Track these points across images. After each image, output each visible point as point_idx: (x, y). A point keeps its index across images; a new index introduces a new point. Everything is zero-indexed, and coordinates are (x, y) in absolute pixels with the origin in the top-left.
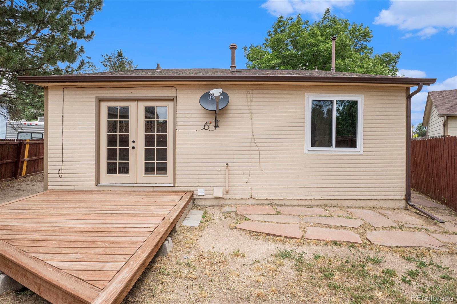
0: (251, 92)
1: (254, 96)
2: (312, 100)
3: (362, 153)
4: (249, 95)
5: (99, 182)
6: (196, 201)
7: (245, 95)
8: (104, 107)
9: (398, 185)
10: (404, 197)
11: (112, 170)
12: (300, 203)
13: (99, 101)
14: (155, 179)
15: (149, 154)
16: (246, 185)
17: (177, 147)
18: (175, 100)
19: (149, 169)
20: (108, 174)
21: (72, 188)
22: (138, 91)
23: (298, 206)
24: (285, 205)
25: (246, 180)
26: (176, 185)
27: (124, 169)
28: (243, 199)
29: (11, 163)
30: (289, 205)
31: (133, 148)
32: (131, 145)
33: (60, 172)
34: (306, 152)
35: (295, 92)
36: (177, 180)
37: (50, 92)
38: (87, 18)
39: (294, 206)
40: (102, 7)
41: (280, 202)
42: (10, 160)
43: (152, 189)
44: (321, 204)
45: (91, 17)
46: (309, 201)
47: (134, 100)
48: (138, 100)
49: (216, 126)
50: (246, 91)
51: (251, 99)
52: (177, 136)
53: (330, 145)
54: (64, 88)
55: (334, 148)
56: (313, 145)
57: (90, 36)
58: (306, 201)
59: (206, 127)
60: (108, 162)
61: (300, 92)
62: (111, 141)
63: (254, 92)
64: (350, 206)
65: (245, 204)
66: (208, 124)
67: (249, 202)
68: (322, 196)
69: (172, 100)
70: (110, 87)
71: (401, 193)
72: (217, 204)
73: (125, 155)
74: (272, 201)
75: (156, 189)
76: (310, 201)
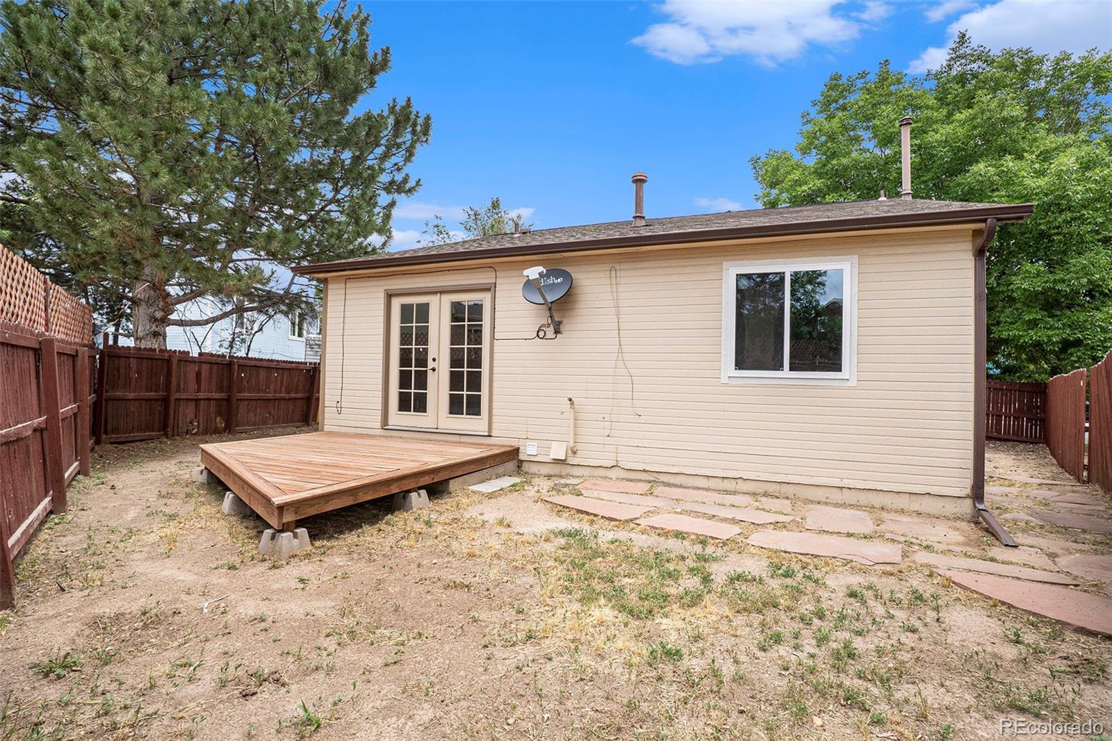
0: (617, 266)
1: (623, 273)
2: (737, 275)
3: (853, 383)
4: (613, 273)
5: (387, 422)
6: (525, 464)
7: (608, 273)
8: (397, 303)
9: (955, 463)
10: (968, 491)
11: (404, 405)
12: (712, 484)
13: (390, 296)
14: (464, 423)
15: (456, 381)
16: (608, 440)
17: (495, 369)
18: (492, 289)
19: (455, 406)
20: (400, 410)
21: (353, 431)
22: (440, 278)
23: (707, 489)
24: (681, 486)
25: (607, 432)
26: (493, 434)
27: (421, 405)
28: (601, 467)
29: (302, 399)
30: (689, 487)
31: (434, 370)
32: (431, 364)
33: (339, 405)
34: (724, 380)
35: (701, 261)
36: (494, 425)
37: (330, 286)
38: (408, 159)
39: (699, 489)
40: (429, 138)
41: (672, 480)
42: (299, 395)
43: (456, 438)
44: (758, 491)
45: (413, 158)
46: (732, 481)
47: (435, 293)
48: (441, 292)
49: (557, 332)
50: (608, 267)
51: (618, 279)
52: (496, 349)
53: (778, 366)
54: (348, 279)
55: (786, 372)
56: (740, 364)
57: (414, 188)
58: (725, 481)
59: (541, 334)
60: (400, 392)
61: (712, 260)
62: (405, 359)
63: (624, 266)
64: (824, 500)
65: (606, 477)
66: (544, 329)
67: (613, 474)
68: (759, 474)
69: (489, 290)
70: (404, 274)
71: (959, 482)
72: (558, 474)
73: (422, 381)
74: (655, 475)
75: (464, 439)
76: (734, 482)
